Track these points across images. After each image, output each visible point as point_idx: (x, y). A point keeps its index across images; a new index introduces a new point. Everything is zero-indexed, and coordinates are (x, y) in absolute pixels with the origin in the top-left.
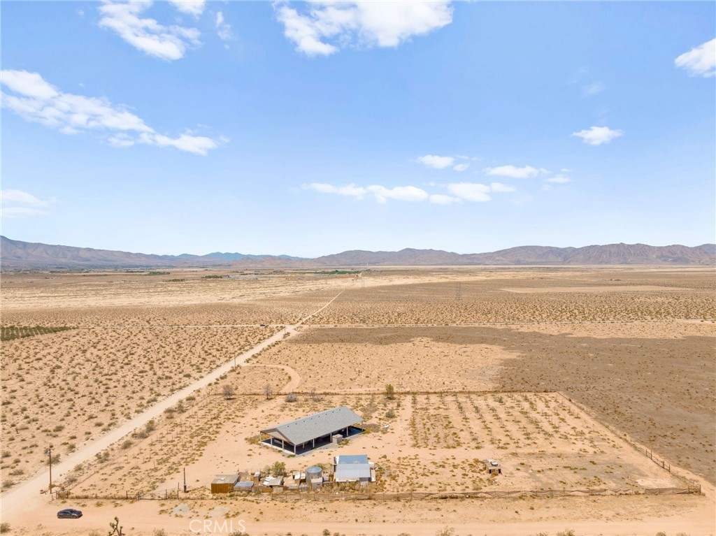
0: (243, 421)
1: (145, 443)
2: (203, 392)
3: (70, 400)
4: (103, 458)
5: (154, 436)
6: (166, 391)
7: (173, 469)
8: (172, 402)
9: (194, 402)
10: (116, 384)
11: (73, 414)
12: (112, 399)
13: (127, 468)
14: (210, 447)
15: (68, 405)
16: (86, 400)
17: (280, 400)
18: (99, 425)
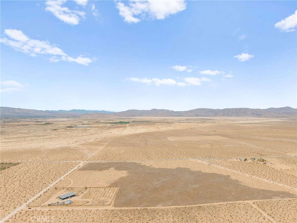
0: (57, 194)
1: (40, 199)
2: (52, 188)
3: (26, 190)
4: (33, 201)
5: (41, 197)
6: (44, 187)
7: (44, 203)
8: (44, 190)
9: (49, 190)
10: (34, 186)
11: (27, 193)
12: (34, 190)
13: (37, 203)
14: (50, 199)
15: (25, 191)
16: (29, 190)
17: (65, 189)
18: (32, 195)
